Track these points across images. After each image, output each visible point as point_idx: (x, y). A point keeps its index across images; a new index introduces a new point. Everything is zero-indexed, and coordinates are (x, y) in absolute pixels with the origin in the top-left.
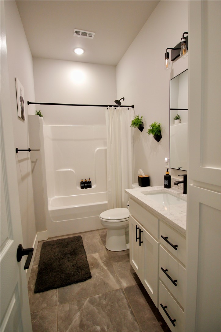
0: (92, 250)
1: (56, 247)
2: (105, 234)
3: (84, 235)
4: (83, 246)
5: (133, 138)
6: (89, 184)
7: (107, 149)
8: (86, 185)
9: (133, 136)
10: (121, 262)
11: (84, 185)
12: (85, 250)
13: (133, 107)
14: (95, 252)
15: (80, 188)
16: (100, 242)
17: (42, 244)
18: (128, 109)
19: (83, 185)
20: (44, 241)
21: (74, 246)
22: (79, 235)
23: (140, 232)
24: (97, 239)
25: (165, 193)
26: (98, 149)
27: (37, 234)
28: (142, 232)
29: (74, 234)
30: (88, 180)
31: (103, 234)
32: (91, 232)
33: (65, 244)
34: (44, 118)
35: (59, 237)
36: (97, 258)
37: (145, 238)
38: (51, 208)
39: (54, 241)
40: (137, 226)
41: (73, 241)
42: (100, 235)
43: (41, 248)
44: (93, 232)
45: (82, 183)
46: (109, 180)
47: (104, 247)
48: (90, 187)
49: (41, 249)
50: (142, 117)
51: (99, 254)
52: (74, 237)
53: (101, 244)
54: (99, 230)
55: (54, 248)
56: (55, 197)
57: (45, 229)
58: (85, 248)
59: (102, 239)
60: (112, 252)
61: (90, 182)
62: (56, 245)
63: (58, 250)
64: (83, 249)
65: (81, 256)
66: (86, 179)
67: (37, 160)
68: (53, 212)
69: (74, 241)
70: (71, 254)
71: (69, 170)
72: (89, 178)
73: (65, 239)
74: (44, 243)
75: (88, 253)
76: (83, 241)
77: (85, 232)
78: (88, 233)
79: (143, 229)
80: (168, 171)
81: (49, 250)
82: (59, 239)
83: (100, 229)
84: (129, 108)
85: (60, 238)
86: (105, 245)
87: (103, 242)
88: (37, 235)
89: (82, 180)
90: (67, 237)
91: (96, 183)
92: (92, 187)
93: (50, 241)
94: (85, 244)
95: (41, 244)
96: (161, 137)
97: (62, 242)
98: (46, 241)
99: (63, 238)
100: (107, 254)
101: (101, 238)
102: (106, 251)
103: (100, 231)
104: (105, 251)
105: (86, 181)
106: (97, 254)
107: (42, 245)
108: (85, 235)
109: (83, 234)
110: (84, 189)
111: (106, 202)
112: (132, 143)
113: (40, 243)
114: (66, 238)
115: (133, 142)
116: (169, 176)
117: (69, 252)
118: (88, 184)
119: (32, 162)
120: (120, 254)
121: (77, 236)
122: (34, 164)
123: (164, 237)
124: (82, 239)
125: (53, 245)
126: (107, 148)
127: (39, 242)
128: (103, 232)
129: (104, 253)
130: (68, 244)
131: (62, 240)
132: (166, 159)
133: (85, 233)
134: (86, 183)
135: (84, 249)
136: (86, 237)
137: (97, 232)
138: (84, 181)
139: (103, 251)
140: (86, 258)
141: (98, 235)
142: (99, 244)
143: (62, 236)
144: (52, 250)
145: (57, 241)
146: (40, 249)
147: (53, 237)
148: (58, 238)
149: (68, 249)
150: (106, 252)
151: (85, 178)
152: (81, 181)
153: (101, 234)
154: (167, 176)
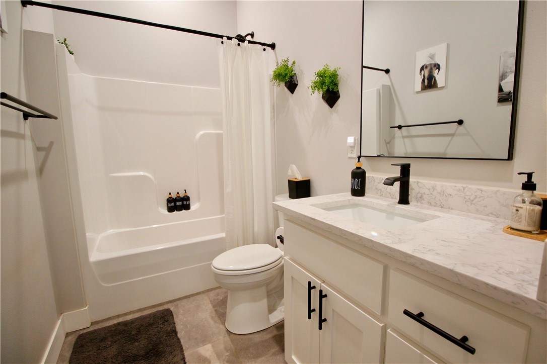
0: (196, 339)
1: (109, 343)
2: (221, 298)
3: (177, 305)
4: (175, 332)
5: (274, 109)
6: (185, 203)
7: (222, 134)
8: (178, 204)
9: (274, 106)
10: (263, 358)
11: (175, 204)
12: (180, 342)
13: (273, 46)
14: (204, 341)
15: (167, 211)
16: (212, 318)
17: (74, 340)
18: (264, 50)
19: (172, 204)
20: (81, 332)
21: (155, 335)
22: (166, 307)
23: (322, 296)
24: (205, 312)
25: (355, 205)
26: (202, 132)
27: (61, 317)
28: (326, 296)
29: (154, 306)
30: (182, 195)
31: (218, 299)
32: (192, 298)
33: (133, 333)
34: (75, 58)
35: (119, 316)
36: (208, 357)
37: (333, 310)
38: (95, 256)
39: (105, 328)
40: (309, 283)
41: (151, 325)
42: (211, 301)
43: (71, 350)
44: (197, 297)
45: (169, 200)
46: (228, 189)
47: (221, 326)
48: (187, 207)
49: (71, 353)
50: (294, 63)
51: (213, 346)
52: (154, 315)
53: (215, 322)
54: (208, 291)
55: (105, 348)
56: (111, 231)
57: (82, 304)
58: (179, 335)
59: (216, 310)
60: (241, 337)
61: (187, 198)
62: (110, 339)
63: (113, 350)
64: (175, 339)
65: (171, 357)
66: (178, 193)
67: (51, 144)
68: (101, 263)
69: (153, 323)
70: (146, 356)
71: (142, 173)
72: (185, 191)
73: (132, 322)
74: (80, 336)
75: (188, 348)
76: (175, 320)
77: (179, 299)
78: (185, 301)
79: (327, 289)
80: (359, 162)
81: (91, 353)
82: (119, 324)
83: (211, 290)
84: (265, 47)
85: (121, 320)
86: (223, 323)
87: (219, 317)
88: (59, 322)
89: (170, 194)
90: (137, 315)
91: (199, 199)
92: (192, 207)
93: (95, 331)
94: (179, 328)
95: (72, 339)
96: (339, 97)
97: (126, 328)
98: (85, 331)
99: (129, 318)
100: (230, 342)
101: (214, 307)
102: (227, 335)
103: (212, 294)
104: (224, 337)
105: (179, 197)
106: (209, 346)
107: (73, 342)
108: (179, 305)
109: (175, 303)
110: (176, 212)
111: (223, 235)
112: (271, 119)
113: (69, 338)
114: (136, 319)
115: (273, 118)
116: (361, 170)
117: (142, 352)
118: (183, 203)
119: (39, 149)
120: (257, 338)
121: (160, 311)
122: (43, 154)
123: (416, 314)
124: (173, 316)
125: (101, 341)
126: (222, 132)
127: (68, 335)
128: (218, 295)
129: (222, 341)
130: (139, 331)
131: (125, 324)
132: (351, 140)
133: (178, 302)
134: (179, 201)
135: (179, 339)
136: (181, 311)
137: (204, 296)
138: (174, 196)
139: (221, 338)
140: (185, 360)
141: (208, 301)
142: (212, 322)
143: (126, 314)
144: (99, 351)
145: (113, 329)
146: (68, 355)
147: (104, 318)
148: (115, 321)
149: (140, 346)
150: (227, 338)
151: (176, 190)
152: (168, 196)
153: (214, 300)
154: (359, 171)
